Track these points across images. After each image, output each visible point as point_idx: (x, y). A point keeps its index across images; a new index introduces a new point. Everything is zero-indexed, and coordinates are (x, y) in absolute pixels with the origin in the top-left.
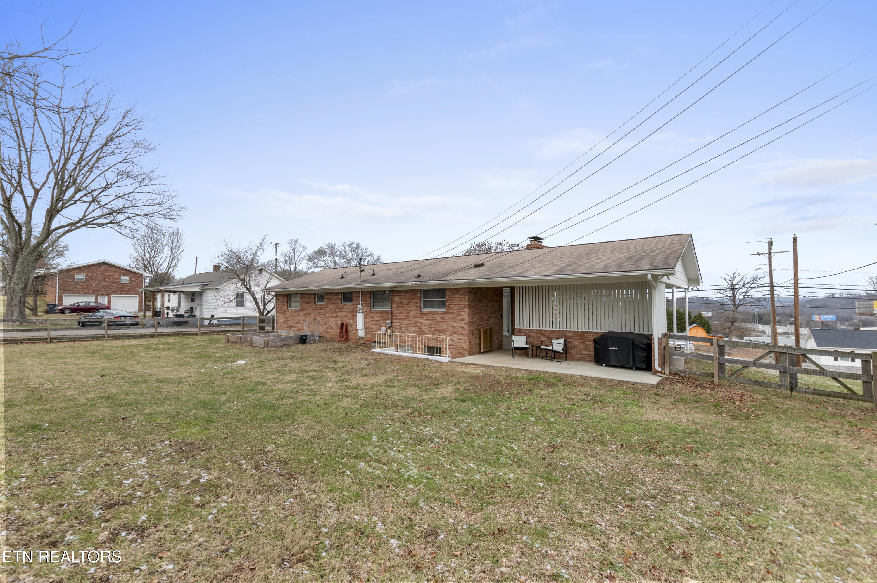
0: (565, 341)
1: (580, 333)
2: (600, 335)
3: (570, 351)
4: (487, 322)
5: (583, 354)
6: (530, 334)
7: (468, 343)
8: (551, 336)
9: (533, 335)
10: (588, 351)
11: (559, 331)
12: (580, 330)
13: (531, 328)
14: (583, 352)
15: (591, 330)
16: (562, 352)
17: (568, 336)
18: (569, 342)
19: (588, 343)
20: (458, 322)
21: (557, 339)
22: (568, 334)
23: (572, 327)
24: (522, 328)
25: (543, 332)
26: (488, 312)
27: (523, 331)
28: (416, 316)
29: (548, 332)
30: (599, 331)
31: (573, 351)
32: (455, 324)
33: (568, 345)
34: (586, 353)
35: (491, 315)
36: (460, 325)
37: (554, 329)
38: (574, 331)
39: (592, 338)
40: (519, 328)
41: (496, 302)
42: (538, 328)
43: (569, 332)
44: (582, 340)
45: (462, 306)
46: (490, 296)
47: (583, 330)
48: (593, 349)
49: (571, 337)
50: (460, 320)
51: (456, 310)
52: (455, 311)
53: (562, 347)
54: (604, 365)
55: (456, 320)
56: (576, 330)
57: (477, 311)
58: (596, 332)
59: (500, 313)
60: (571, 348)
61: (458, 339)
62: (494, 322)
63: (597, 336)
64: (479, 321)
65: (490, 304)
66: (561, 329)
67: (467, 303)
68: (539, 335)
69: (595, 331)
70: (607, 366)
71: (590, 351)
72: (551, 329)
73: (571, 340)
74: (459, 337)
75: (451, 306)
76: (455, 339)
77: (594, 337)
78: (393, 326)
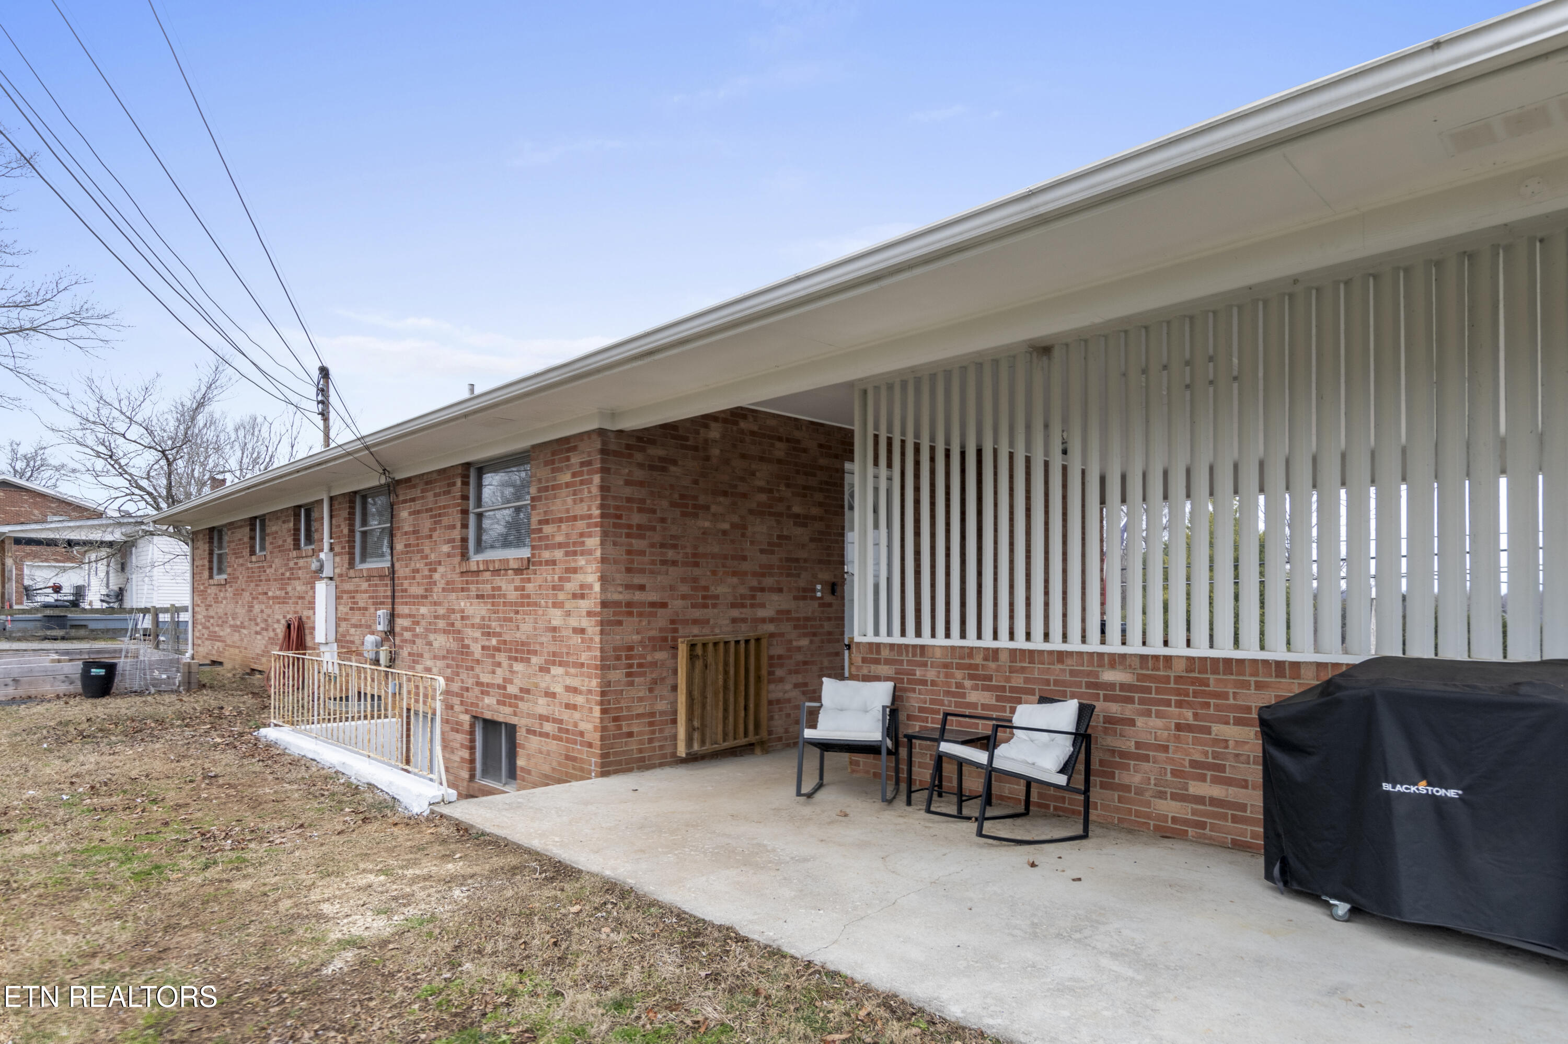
0: (1085, 712)
1: (1179, 669)
2: (1310, 680)
3: (1122, 777)
4: (735, 613)
5: (1200, 800)
6: (919, 673)
7: (597, 709)
8: (1018, 681)
9: (931, 674)
10: (1229, 782)
11: (1061, 656)
12: (1178, 649)
13: (926, 640)
14: (1196, 788)
15: (1250, 651)
16: (1062, 780)
17: (1111, 686)
18: (1109, 720)
19: (1231, 732)
20: (569, 605)
21: (1043, 700)
22: (1109, 676)
23: (1135, 635)
24: (883, 639)
25: (978, 660)
26: (745, 566)
27: (885, 653)
28: (449, 587)
29: (1004, 657)
30: (1305, 654)
31: (1133, 777)
32: (556, 617)
33: (1104, 741)
34: (1217, 791)
35: (769, 581)
36: (574, 622)
37: (1038, 644)
38: (1143, 658)
39: (1258, 700)
40: (871, 638)
41: (801, 520)
42: (955, 641)
43: (1116, 661)
44: (1189, 714)
45: (581, 525)
46: (761, 490)
47: (1201, 650)
48: (1256, 773)
49: (1123, 694)
50: (574, 596)
51: (560, 545)
52: (559, 554)
53: (1063, 748)
54: (1342, 908)
55: (561, 596)
56: (1156, 648)
57: (671, 554)
58: (1280, 665)
59: (826, 576)
60: (1124, 755)
61: (568, 689)
62: (783, 615)
63: (1290, 688)
64: (677, 604)
65: (760, 529)
66: (1075, 645)
67: (596, 512)
68: (959, 674)
69: (1278, 653)
70: (1357, 913)
71: (1244, 784)
72: (1020, 643)
73: (1128, 711)
74: (569, 681)
75: (548, 529)
76: (558, 689)
77: (1268, 698)
78: (397, 629)
